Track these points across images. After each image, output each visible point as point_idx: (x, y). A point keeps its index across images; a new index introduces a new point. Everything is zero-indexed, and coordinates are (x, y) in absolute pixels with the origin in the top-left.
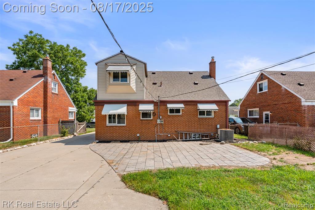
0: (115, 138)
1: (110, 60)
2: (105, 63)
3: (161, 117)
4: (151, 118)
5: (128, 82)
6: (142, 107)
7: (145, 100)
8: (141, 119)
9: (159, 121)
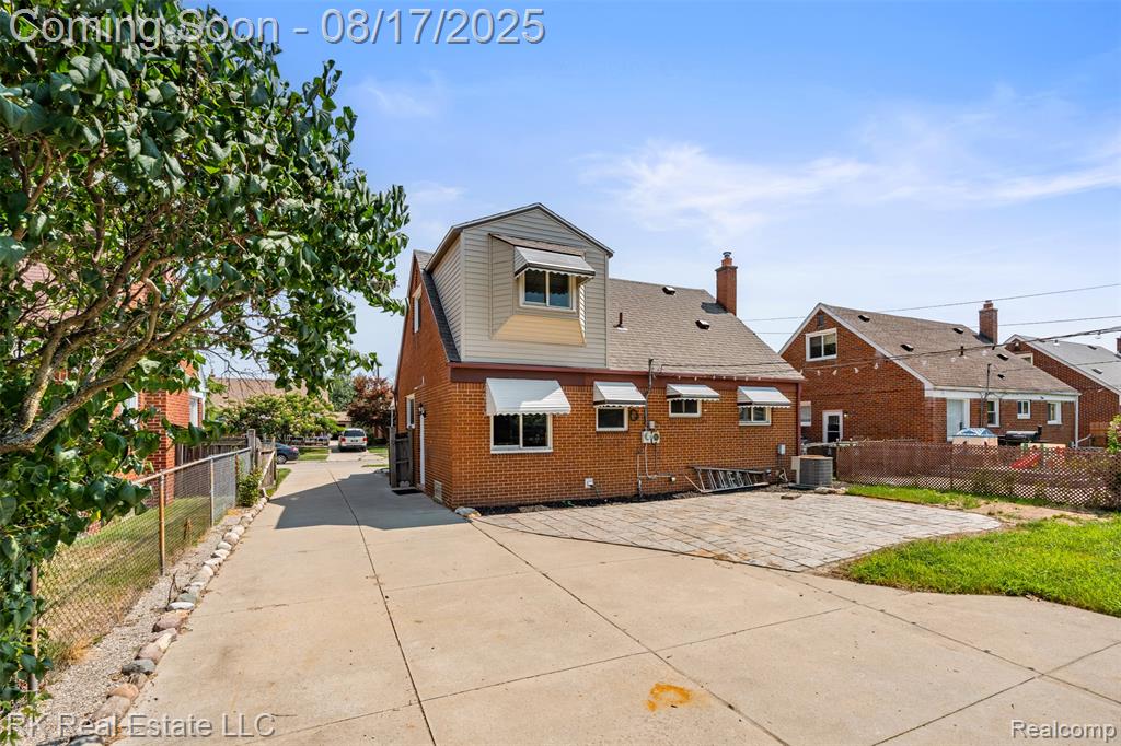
0: (519, 497)
1: (504, 226)
2: (486, 234)
3: (652, 425)
4: (623, 426)
5: (574, 310)
6: (610, 393)
7: (612, 368)
8: (598, 429)
9: (648, 437)
